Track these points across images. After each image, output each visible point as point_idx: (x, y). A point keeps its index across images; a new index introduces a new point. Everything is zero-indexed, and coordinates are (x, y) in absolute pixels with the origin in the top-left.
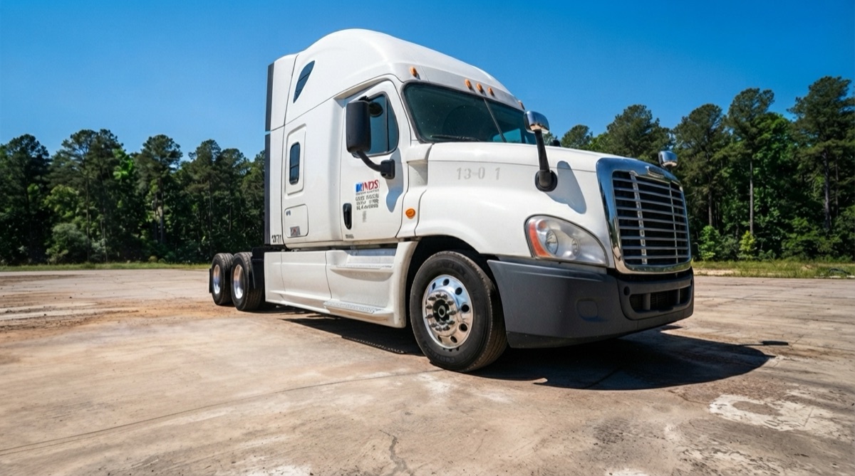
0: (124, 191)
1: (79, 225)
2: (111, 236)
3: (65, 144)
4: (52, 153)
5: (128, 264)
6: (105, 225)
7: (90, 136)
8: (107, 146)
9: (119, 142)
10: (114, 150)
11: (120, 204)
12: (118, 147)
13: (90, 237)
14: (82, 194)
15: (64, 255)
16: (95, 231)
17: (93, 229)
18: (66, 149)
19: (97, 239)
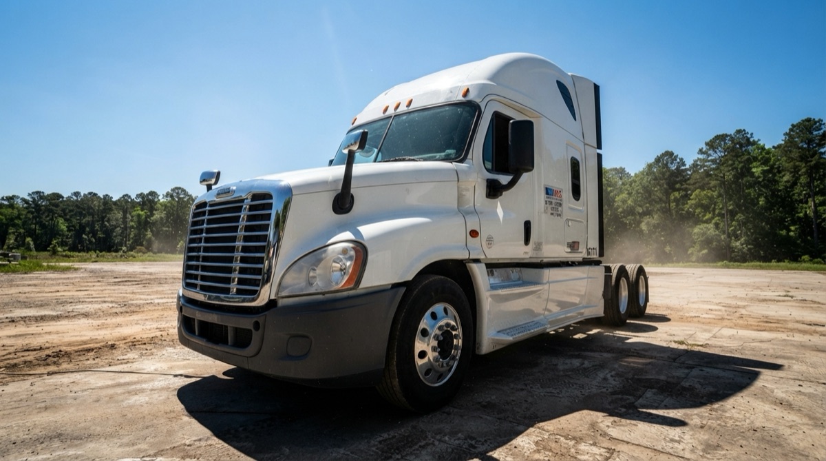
0: (766, 186)
1: (717, 225)
2: (752, 234)
3: (701, 152)
4: (689, 163)
5: (774, 263)
6: (745, 224)
7: (724, 140)
8: (741, 146)
9: (755, 138)
10: (750, 148)
11: (762, 202)
12: (754, 143)
13: (729, 236)
14: (720, 195)
15: (703, 254)
16: (734, 231)
17: (733, 228)
18: (701, 157)
19: (737, 238)
